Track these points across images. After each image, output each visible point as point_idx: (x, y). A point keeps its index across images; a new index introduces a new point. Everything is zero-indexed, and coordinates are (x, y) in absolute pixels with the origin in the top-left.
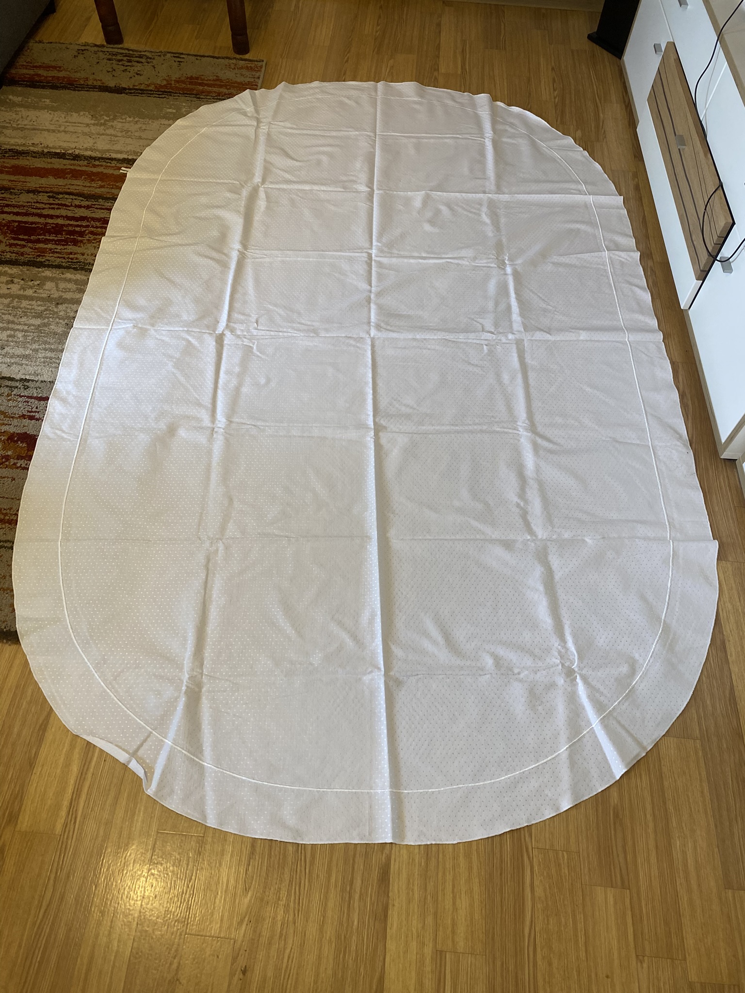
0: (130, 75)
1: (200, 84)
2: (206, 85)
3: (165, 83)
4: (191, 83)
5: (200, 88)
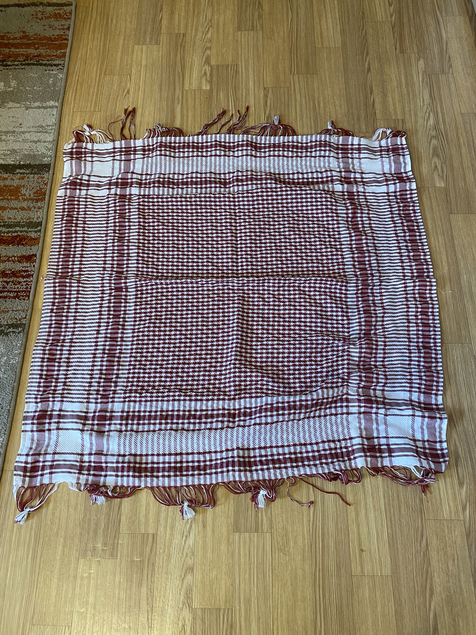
2: (12, 45)
5: (7, 50)
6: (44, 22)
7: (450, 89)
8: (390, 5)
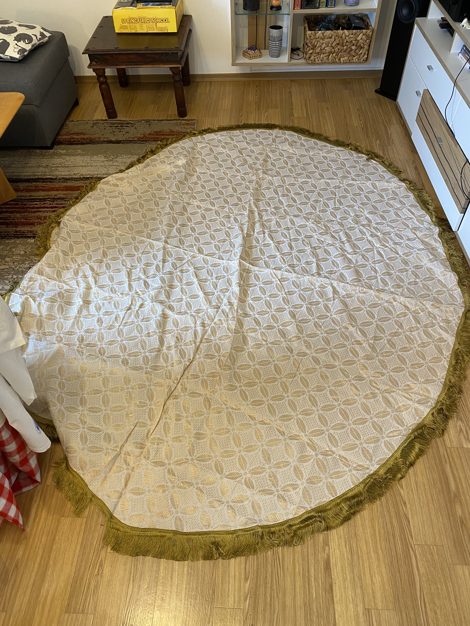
0: (124, 133)
1: (162, 135)
2: (165, 135)
3: (142, 136)
4: (157, 135)
5: (163, 137)
6: (181, 126)
7: (393, 151)
8: (360, 121)
